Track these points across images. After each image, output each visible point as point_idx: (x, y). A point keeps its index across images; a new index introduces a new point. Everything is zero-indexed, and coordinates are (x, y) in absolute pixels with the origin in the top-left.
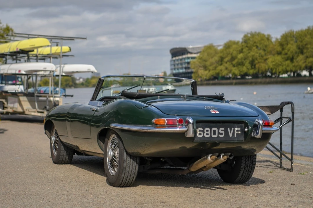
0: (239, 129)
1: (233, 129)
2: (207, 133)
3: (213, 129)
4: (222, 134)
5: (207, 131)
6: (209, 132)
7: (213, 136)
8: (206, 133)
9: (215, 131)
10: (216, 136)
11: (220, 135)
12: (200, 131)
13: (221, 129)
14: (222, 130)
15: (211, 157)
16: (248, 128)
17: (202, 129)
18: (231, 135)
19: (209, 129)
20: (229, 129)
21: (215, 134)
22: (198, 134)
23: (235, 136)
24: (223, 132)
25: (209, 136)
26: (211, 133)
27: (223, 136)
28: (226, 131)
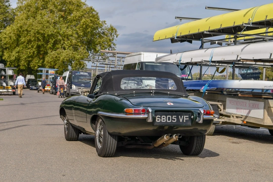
0: (188, 116)
1: (183, 116)
2: (164, 119)
3: (168, 116)
4: (174, 120)
5: (164, 118)
6: (165, 119)
7: (168, 121)
8: (162, 119)
9: (169, 118)
12: (158, 117)
13: (173, 116)
14: (174, 117)
15: (166, 136)
16: (194, 116)
17: (160, 116)
18: (181, 121)
19: (165, 116)
20: (180, 116)
21: (169, 120)
22: (157, 120)
23: (185, 121)
24: (176, 119)
25: (165, 121)
26: (166, 119)
27: (175, 121)
28: (178, 118)
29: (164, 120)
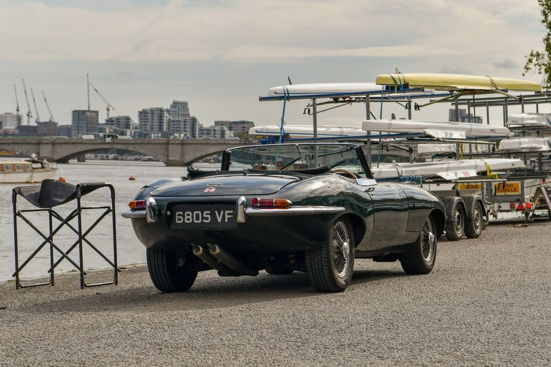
0: (231, 212)
1: (222, 212)
2: (188, 217)
3: (195, 213)
4: (207, 219)
5: (188, 215)
6: (190, 217)
7: (195, 221)
8: (187, 217)
9: (197, 215)
10: (200, 221)
11: (204, 221)
12: (179, 215)
13: (205, 212)
14: (206, 214)
17: (182, 213)
19: (190, 213)
20: (216, 212)
21: (197, 219)
22: (177, 219)
23: (226, 221)
24: (209, 216)
25: (190, 221)
26: (193, 217)
27: (209, 221)
28: (213, 215)
29: (188, 219)
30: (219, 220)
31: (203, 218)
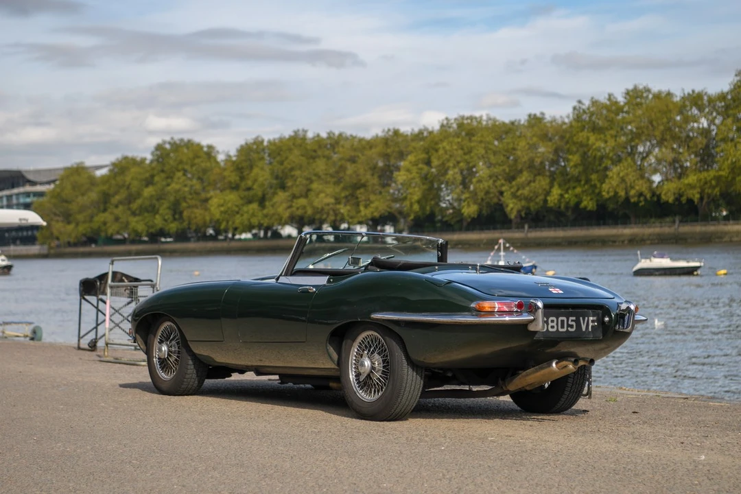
0: (595, 318)
1: (586, 318)
2: (553, 324)
3: (560, 319)
4: (572, 326)
5: (552, 321)
6: (554, 324)
7: (560, 330)
8: (550, 324)
9: (563, 321)
10: (565, 330)
11: (569, 329)
13: (571, 318)
14: (572, 321)
15: (557, 364)
16: (610, 316)
17: (545, 319)
18: (584, 328)
19: (554, 319)
20: (581, 318)
21: (563, 327)
23: (590, 330)
24: (574, 323)
25: (555, 330)
26: (557, 324)
27: (573, 330)
28: (578, 322)
29: (552, 327)
30: (584, 329)
31: (569, 326)
